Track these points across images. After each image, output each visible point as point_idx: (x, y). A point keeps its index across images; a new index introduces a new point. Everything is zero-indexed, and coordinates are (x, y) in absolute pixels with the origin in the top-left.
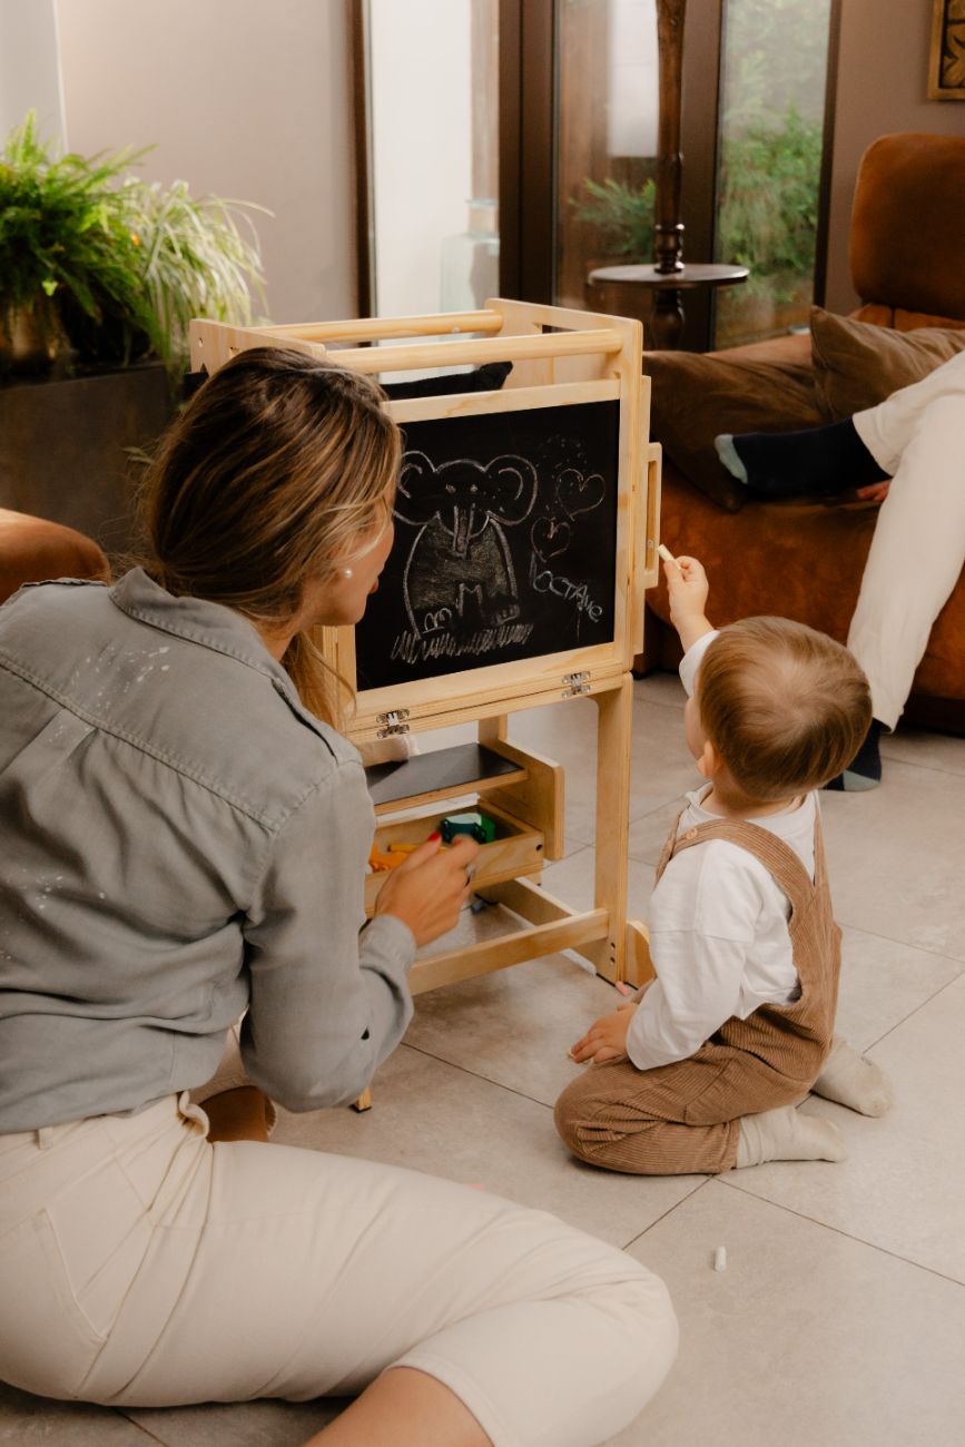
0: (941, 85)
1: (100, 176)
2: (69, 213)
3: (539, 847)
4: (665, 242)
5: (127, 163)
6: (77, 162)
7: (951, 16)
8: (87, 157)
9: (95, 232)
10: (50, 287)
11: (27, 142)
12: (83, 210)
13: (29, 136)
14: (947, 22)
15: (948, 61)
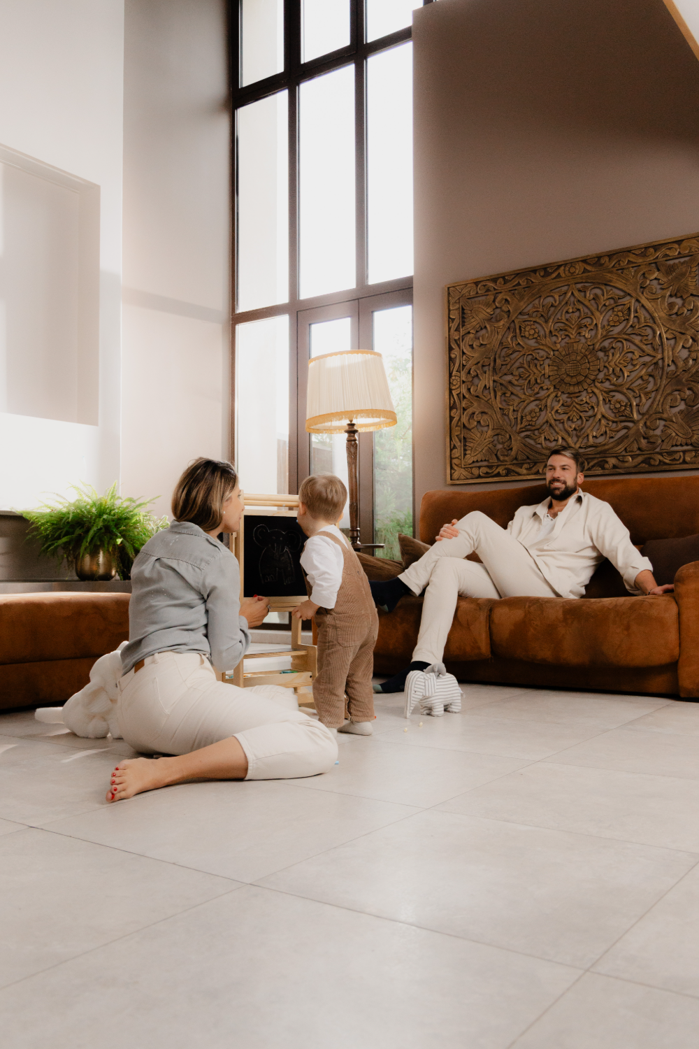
0: (451, 480)
1: (139, 505)
2: (126, 518)
3: (311, 677)
4: (353, 534)
5: (148, 502)
6: (131, 500)
7: (453, 456)
8: (135, 498)
9: (138, 522)
10: (119, 541)
11: (112, 493)
12: (133, 516)
13: (113, 491)
14: (451, 459)
15: (453, 471)
